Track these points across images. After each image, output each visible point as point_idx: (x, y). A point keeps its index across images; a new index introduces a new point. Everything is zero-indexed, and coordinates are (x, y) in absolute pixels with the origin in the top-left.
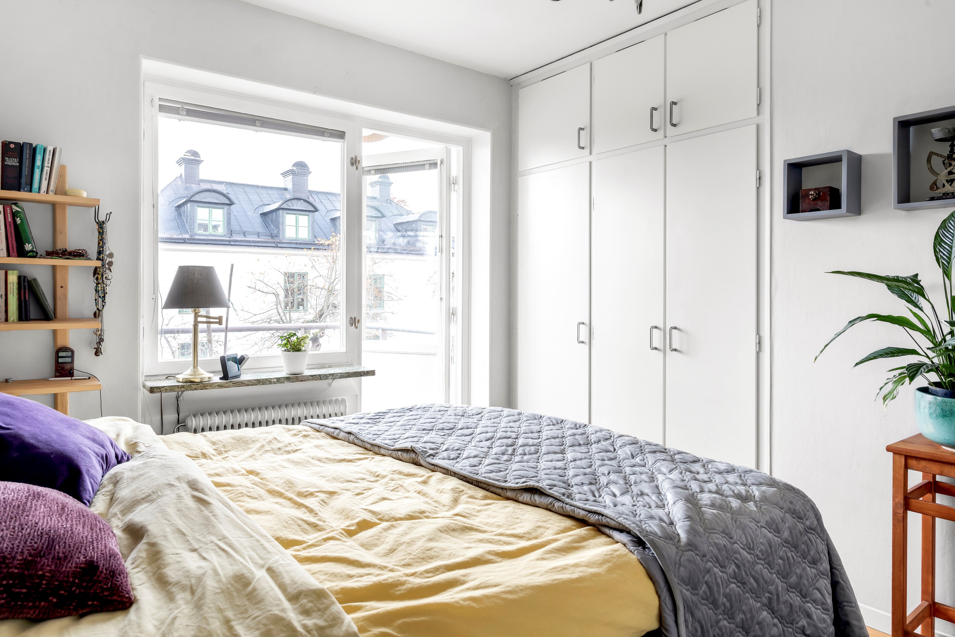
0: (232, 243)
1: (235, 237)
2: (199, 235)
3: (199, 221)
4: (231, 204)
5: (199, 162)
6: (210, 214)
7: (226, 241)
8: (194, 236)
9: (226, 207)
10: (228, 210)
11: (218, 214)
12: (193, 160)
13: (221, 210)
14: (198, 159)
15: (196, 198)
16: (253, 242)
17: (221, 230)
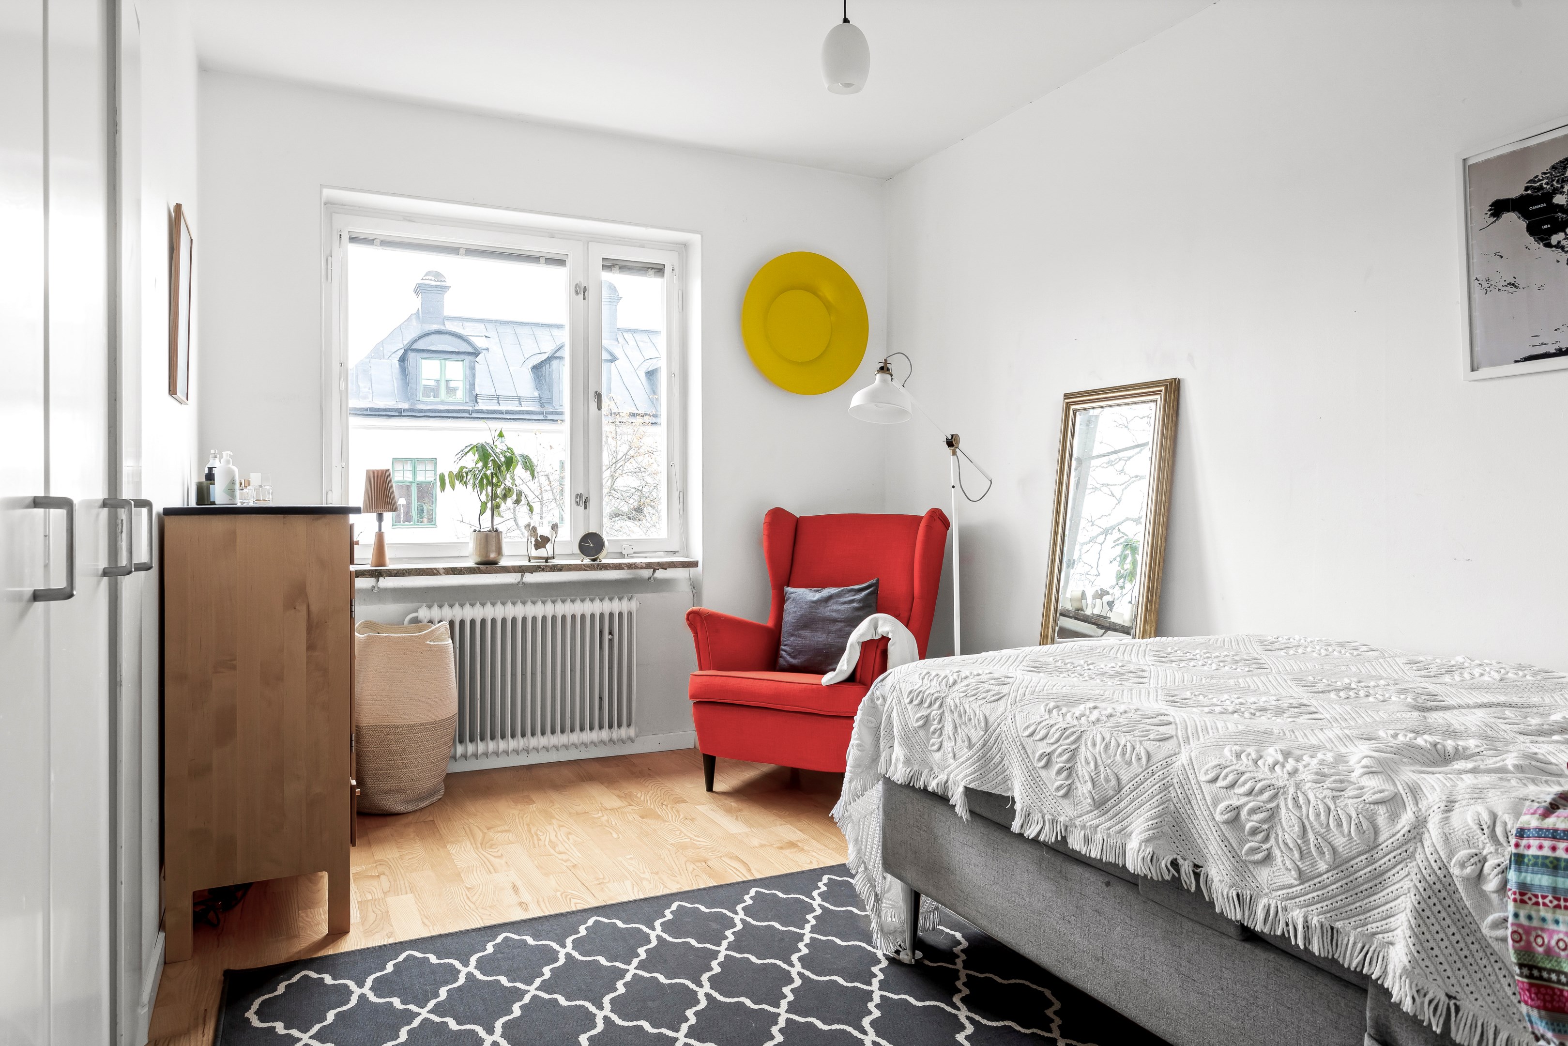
0: (474, 415)
1: (482, 405)
2: (423, 402)
3: (424, 382)
4: (476, 354)
5: (443, 289)
6: (442, 370)
7: (467, 411)
8: (416, 404)
9: (468, 359)
10: (471, 362)
11: (455, 370)
12: (436, 287)
13: (460, 364)
14: (444, 284)
15: (420, 345)
16: (507, 412)
17: (460, 395)
